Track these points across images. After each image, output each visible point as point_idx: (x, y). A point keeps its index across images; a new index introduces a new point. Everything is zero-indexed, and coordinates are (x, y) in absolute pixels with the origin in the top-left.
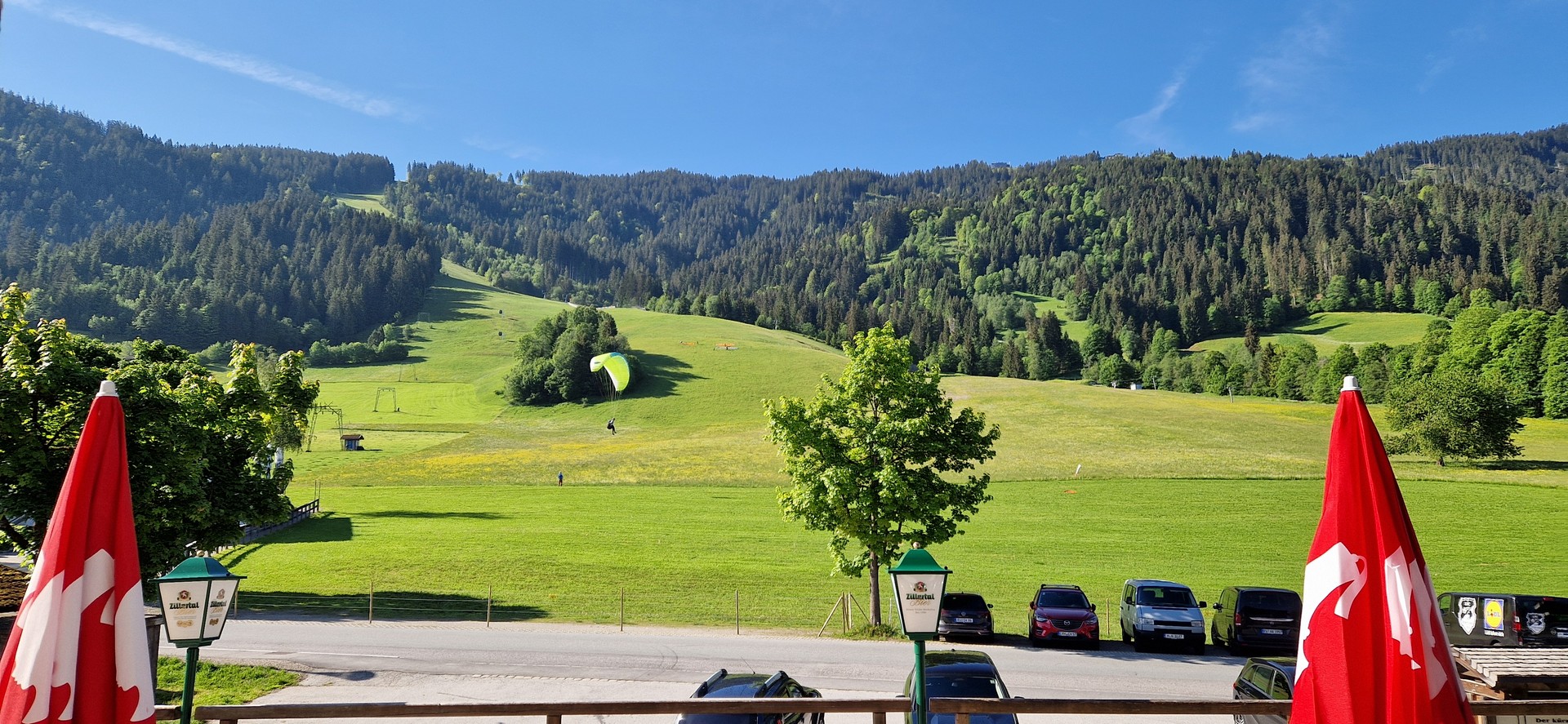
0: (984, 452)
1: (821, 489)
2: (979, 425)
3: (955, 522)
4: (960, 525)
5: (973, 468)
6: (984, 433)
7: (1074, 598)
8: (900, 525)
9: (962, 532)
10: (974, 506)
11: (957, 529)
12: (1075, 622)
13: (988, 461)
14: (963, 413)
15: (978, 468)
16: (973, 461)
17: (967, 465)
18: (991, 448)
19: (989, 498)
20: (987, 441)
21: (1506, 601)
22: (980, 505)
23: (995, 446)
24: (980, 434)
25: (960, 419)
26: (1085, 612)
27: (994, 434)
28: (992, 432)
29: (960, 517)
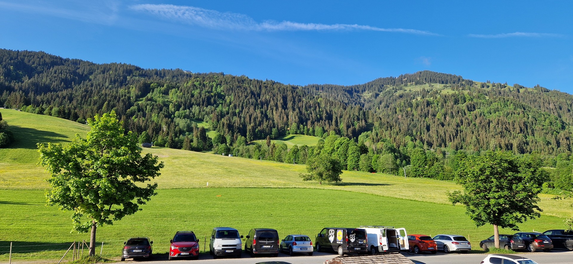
0: (156, 173)
1: (68, 189)
2: (154, 161)
3: (138, 204)
4: (140, 206)
5: (150, 180)
6: (155, 165)
7: (190, 237)
8: (110, 207)
9: (141, 210)
10: (148, 197)
11: (139, 208)
12: (188, 249)
13: (156, 178)
14: (147, 155)
15: (152, 181)
16: (149, 177)
17: (147, 179)
18: (159, 172)
19: (156, 194)
20: (157, 169)
21: (344, 230)
22: (152, 197)
23: (161, 171)
24: (154, 165)
25: (145, 158)
26: (194, 243)
27: (161, 166)
28: (160, 164)
29: (141, 203)
